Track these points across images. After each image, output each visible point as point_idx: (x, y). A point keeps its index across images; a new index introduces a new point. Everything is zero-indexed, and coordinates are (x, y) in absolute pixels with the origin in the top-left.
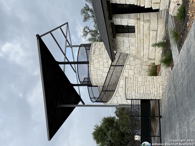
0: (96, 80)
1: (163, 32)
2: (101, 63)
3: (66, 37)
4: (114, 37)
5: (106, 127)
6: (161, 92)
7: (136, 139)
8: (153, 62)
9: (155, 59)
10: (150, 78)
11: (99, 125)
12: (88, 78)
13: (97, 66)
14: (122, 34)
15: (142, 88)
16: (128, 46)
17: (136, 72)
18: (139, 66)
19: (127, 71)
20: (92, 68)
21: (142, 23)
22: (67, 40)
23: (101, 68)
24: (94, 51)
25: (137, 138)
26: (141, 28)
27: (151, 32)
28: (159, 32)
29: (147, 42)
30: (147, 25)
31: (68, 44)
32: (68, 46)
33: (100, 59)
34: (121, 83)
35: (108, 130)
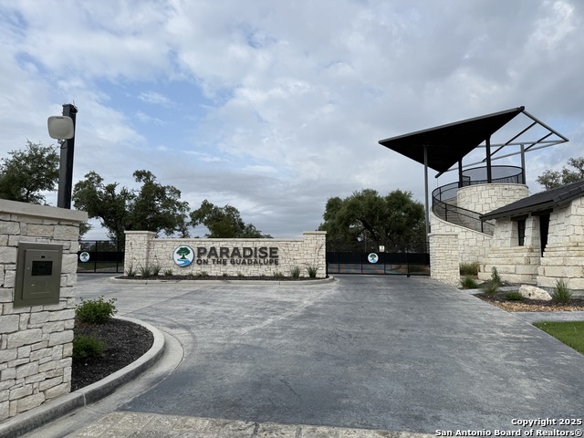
0: (463, 195)
1: (514, 281)
2: (489, 201)
3: (539, 142)
4: (513, 219)
5: (409, 209)
6: (438, 278)
7: (380, 247)
8: (482, 270)
9: (485, 272)
10: (457, 265)
11: (411, 199)
12: (470, 182)
13: (485, 194)
14: (516, 229)
15: (442, 255)
16: (502, 237)
17: (473, 249)
18: (482, 252)
19: (475, 237)
20: (480, 187)
21: (525, 255)
22: (534, 144)
23: (481, 200)
24: (509, 189)
25: (382, 248)
26: (520, 254)
27: (514, 266)
28: (513, 276)
29: (504, 262)
30: (522, 260)
31: (526, 147)
32: (522, 147)
33: (495, 199)
34: (457, 229)
35: (405, 212)
